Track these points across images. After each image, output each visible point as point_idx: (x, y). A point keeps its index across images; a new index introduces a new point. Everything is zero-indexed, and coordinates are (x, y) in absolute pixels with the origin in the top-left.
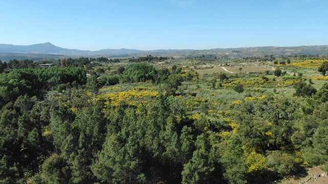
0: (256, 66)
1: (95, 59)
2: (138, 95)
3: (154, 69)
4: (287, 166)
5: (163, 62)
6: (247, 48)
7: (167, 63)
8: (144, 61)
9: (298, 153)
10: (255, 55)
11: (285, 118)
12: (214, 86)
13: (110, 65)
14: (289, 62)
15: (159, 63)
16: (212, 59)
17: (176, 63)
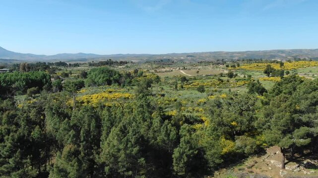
0: (210, 70)
1: (53, 64)
2: (111, 97)
3: (118, 73)
4: (252, 147)
5: (124, 66)
6: (200, 53)
7: (127, 67)
8: (104, 65)
9: (258, 137)
10: (207, 59)
11: (248, 110)
12: (176, 87)
13: (69, 69)
14: (238, 66)
15: (120, 67)
16: (170, 63)
17: (137, 67)
